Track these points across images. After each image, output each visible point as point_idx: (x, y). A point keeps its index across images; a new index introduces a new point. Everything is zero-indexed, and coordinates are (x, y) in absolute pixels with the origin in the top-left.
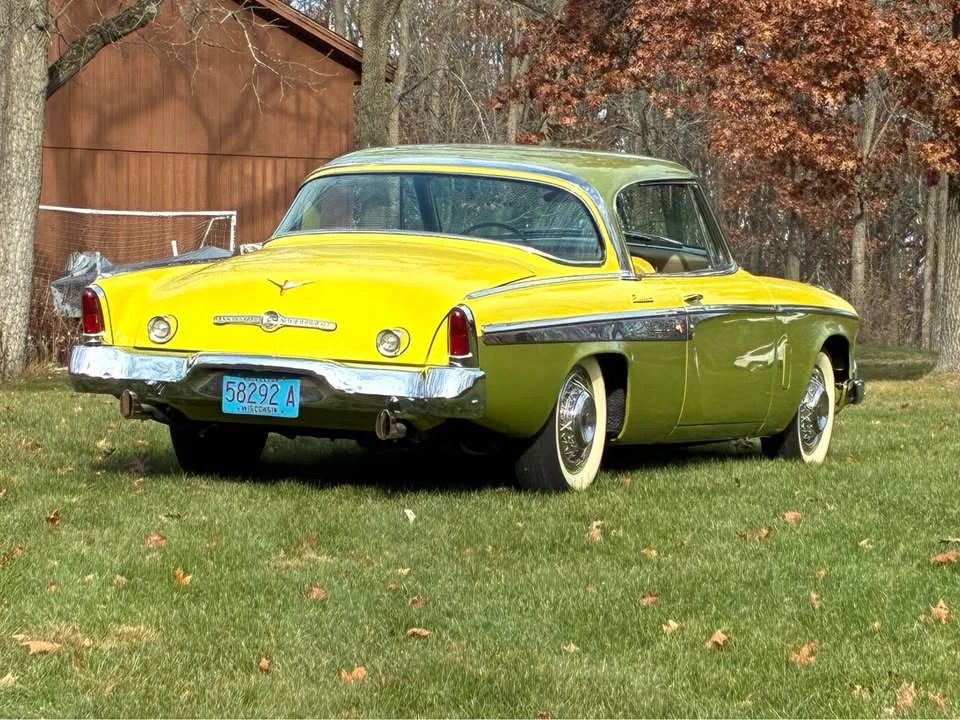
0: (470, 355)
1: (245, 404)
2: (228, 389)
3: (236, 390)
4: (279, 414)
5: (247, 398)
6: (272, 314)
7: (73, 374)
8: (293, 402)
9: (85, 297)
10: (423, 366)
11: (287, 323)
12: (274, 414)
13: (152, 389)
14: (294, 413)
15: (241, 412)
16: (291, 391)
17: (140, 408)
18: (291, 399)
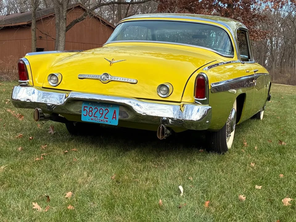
0: (206, 99)
1: (93, 117)
2: (84, 110)
3: (88, 111)
4: (108, 123)
5: (93, 114)
6: (106, 74)
7: (13, 99)
8: (115, 118)
9: (19, 64)
10: (180, 102)
11: (113, 79)
12: (106, 123)
13: (50, 107)
14: (115, 123)
15: (90, 121)
16: (115, 112)
17: (43, 116)
18: (114, 117)
